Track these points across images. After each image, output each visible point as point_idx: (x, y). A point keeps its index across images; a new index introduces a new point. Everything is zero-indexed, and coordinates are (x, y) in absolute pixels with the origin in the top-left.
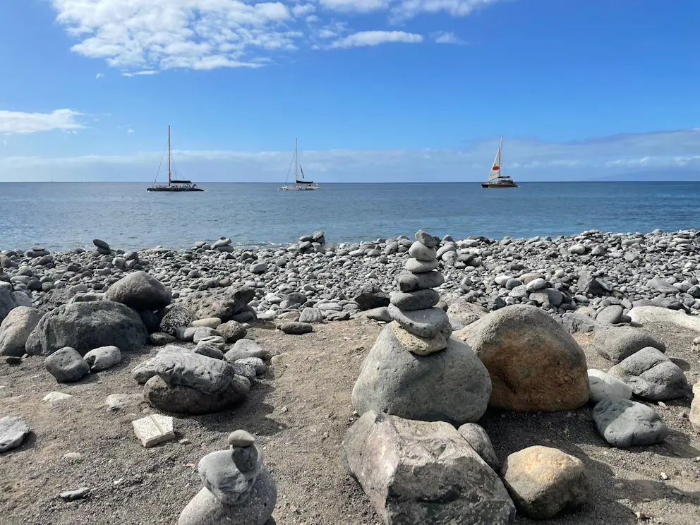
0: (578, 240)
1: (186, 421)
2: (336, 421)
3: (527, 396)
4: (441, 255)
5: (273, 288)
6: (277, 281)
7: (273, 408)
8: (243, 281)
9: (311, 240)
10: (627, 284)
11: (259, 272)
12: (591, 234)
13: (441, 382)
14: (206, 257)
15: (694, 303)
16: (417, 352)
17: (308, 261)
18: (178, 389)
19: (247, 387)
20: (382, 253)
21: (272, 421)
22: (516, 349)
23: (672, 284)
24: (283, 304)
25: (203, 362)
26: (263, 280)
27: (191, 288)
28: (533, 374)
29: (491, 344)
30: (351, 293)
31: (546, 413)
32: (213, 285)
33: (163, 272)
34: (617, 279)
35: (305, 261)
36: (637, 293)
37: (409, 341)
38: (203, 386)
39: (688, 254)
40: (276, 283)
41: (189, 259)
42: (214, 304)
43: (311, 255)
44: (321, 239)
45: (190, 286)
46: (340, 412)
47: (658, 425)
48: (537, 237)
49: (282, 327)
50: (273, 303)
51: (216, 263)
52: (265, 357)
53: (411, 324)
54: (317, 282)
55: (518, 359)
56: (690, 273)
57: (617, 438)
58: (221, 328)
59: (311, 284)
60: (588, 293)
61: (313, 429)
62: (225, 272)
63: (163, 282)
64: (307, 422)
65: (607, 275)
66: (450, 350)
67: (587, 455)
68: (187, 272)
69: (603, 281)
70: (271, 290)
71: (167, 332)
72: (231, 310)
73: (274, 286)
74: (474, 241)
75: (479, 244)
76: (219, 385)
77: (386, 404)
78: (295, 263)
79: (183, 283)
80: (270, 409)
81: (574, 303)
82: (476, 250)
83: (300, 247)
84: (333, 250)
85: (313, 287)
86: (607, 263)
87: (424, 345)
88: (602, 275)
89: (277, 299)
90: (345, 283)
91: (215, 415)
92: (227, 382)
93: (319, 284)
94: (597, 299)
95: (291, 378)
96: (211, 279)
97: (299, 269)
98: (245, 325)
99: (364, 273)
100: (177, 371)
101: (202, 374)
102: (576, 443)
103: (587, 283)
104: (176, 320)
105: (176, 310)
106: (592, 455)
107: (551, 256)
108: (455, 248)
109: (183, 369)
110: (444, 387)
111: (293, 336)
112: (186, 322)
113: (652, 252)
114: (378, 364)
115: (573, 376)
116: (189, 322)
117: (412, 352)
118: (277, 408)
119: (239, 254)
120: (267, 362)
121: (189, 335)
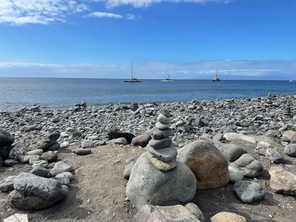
0: (190, 103)
1: (35, 215)
2: (117, 205)
3: (205, 183)
4: (139, 111)
5: (64, 130)
6: (65, 125)
7: (82, 201)
8: (48, 126)
9: (80, 105)
10: (212, 121)
11: (56, 121)
12: (195, 101)
13: (175, 184)
14: (27, 115)
15: (237, 128)
16: (164, 170)
17: (80, 116)
18: (28, 198)
19: (67, 191)
20: (113, 110)
21: (83, 209)
22: (202, 161)
23: (228, 121)
24: (70, 137)
25: (44, 181)
26: (58, 125)
27: (21, 131)
28: (209, 173)
29: (191, 160)
30: (102, 130)
31: (213, 189)
32: (32, 129)
33: (5, 123)
34: (208, 119)
35: (78, 115)
36: (216, 125)
37: (159, 164)
38: (44, 195)
39: (231, 109)
40: (65, 127)
41: (18, 116)
42: (39, 142)
43: (80, 112)
44: (84, 105)
45: (20, 130)
46: (118, 200)
47: (263, 192)
48: (175, 103)
49: (76, 152)
50: (65, 137)
51: (33, 117)
52: (71, 171)
53: (161, 156)
54: (85, 126)
55: (203, 166)
56: (233, 116)
57: (247, 200)
58: (44, 155)
59: (82, 127)
60: (198, 125)
61: (107, 212)
62: (38, 122)
63: (5, 128)
64: (102, 208)
65: (204, 118)
66: (178, 167)
67: (237, 209)
68: (18, 123)
69: (204, 121)
70: (62, 130)
71: (13, 159)
72: (48, 145)
73: (64, 128)
74: (151, 105)
75: (153, 106)
76: (53, 194)
77: (149, 197)
78: (73, 117)
79: (16, 128)
80: (81, 202)
81: (194, 130)
82: (153, 109)
83: (75, 108)
84: (90, 110)
85: (83, 128)
86: (203, 113)
87: (167, 166)
88: (203, 118)
89: (67, 135)
90: (99, 126)
91: (51, 209)
92: (58, 192)
93: (86, 126)
94: (203, 128)
95: (87, 181)
96: (31, 126)
97: (76, 119)
98: (56, 152)
99: (107, 120)
100: (28, 188)
101: (43, 188)
102: (230, 203)
103: (198, 121)
104: (18, 152)
105: (18, 147)
106: (239, 209)
107: (182, 110)
108: (144, 108)
109: (31, 187)
110: (176, 186)
111: (82, 156)
112: (23, 153)
113: (218, 108)
114: (143, 177)
115: (224, 172)
116: (25, 153)
117: (161, 170)
118: (84, 201)
119: (44, 113)
120: (73, 173)
121: (27, 160)
